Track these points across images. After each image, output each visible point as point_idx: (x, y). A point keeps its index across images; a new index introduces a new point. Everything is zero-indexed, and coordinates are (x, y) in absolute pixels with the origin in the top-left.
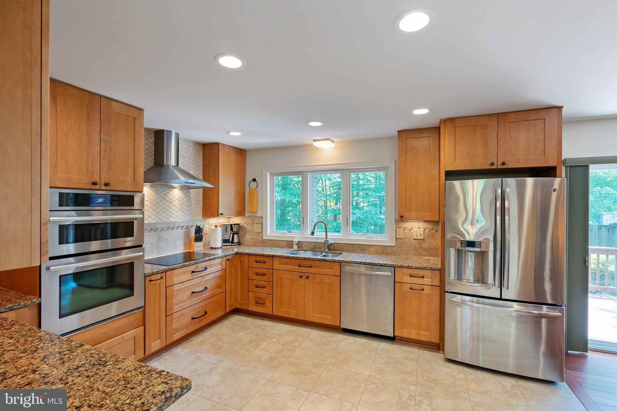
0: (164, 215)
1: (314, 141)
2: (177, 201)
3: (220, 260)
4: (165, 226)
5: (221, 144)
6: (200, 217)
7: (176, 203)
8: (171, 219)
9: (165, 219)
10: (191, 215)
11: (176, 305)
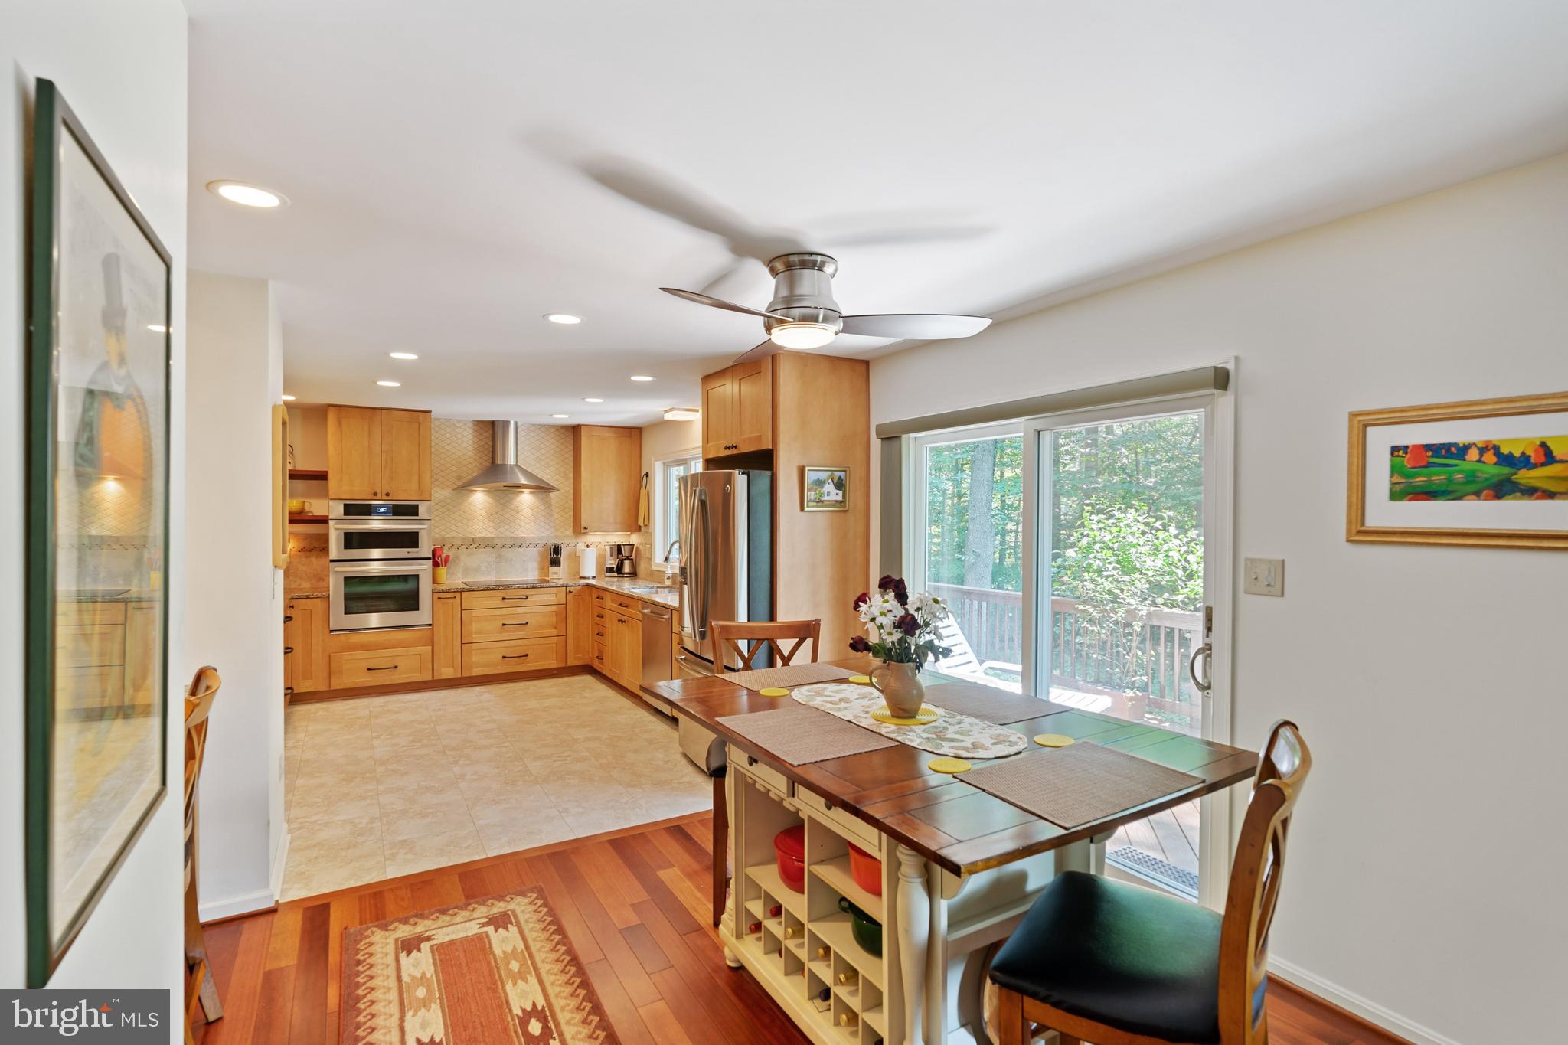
0: (506, 527)
1: (666, 412)
2: (528, 510)
3: (554, 590)
4: (509, 542)
5: (584, 425)
6: (569, 532)
7: (527, 512)
8: (518, 534)
9: (508, 534)
10: (553, 530)
11: (476, 634)
